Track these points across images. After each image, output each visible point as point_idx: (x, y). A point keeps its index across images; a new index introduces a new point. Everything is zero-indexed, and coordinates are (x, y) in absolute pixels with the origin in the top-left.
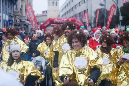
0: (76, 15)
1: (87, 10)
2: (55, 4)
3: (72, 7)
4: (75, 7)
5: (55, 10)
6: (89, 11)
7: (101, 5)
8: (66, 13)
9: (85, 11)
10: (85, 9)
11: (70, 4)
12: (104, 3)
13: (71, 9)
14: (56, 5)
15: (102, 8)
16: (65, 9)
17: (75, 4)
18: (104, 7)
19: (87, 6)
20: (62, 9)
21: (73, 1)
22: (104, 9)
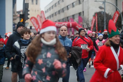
0: (68, 17)
1: (83, 12)
2: (35, 2)
3: (62, 8)
4: (66, 8)
5: (35, 10)
6: (85, 14)
7: (101, 8)
8: (53, 15)
9: (80, 14)
10: (81, 11)
11: (59, 4)
12: (103, 6)
13: (61, 10)
14: (37, 4)
15: (102, 11)
16: (52, 10)
17: (67, 5)
18: (103, 10)
19: (83, 8)
20: (48, 10)
21: (63, 1)
22: (104, 12)
